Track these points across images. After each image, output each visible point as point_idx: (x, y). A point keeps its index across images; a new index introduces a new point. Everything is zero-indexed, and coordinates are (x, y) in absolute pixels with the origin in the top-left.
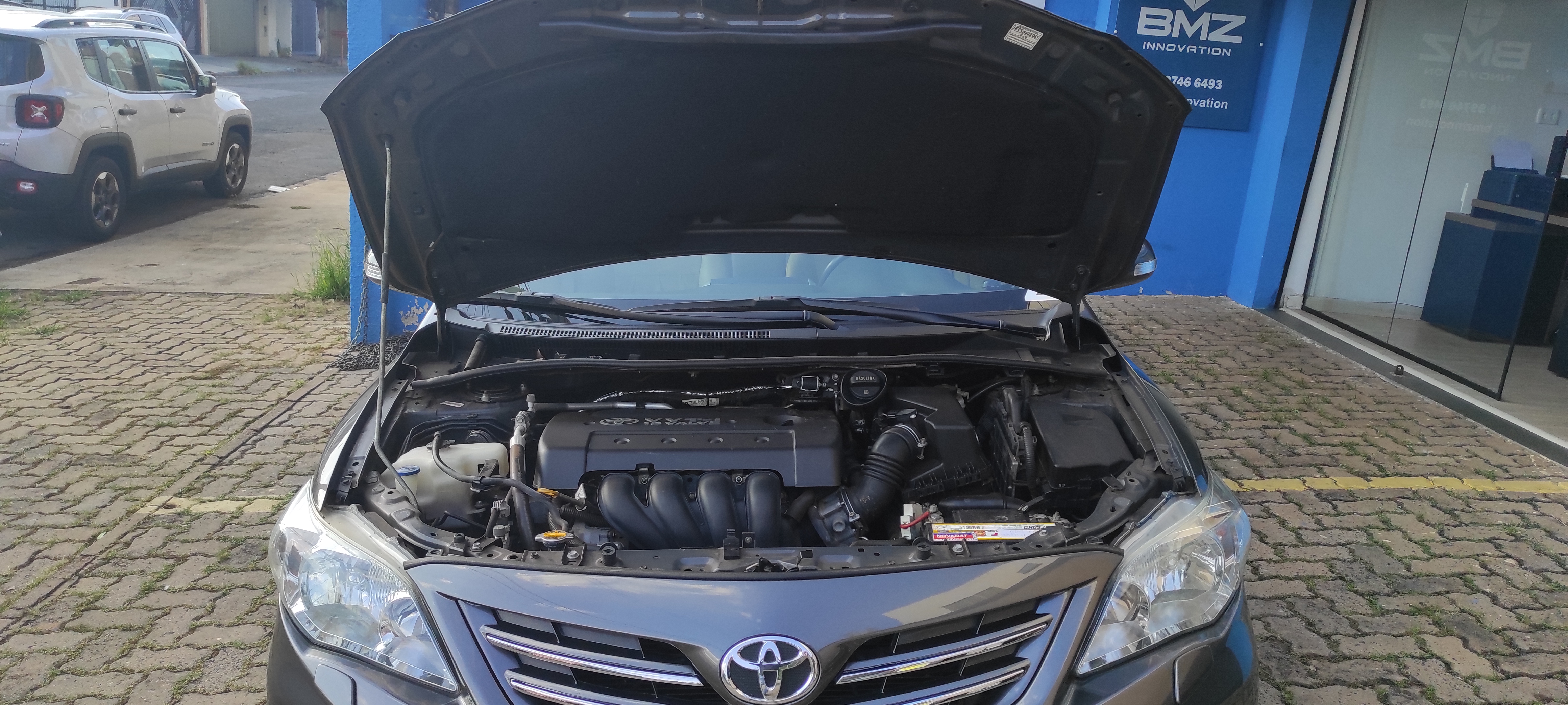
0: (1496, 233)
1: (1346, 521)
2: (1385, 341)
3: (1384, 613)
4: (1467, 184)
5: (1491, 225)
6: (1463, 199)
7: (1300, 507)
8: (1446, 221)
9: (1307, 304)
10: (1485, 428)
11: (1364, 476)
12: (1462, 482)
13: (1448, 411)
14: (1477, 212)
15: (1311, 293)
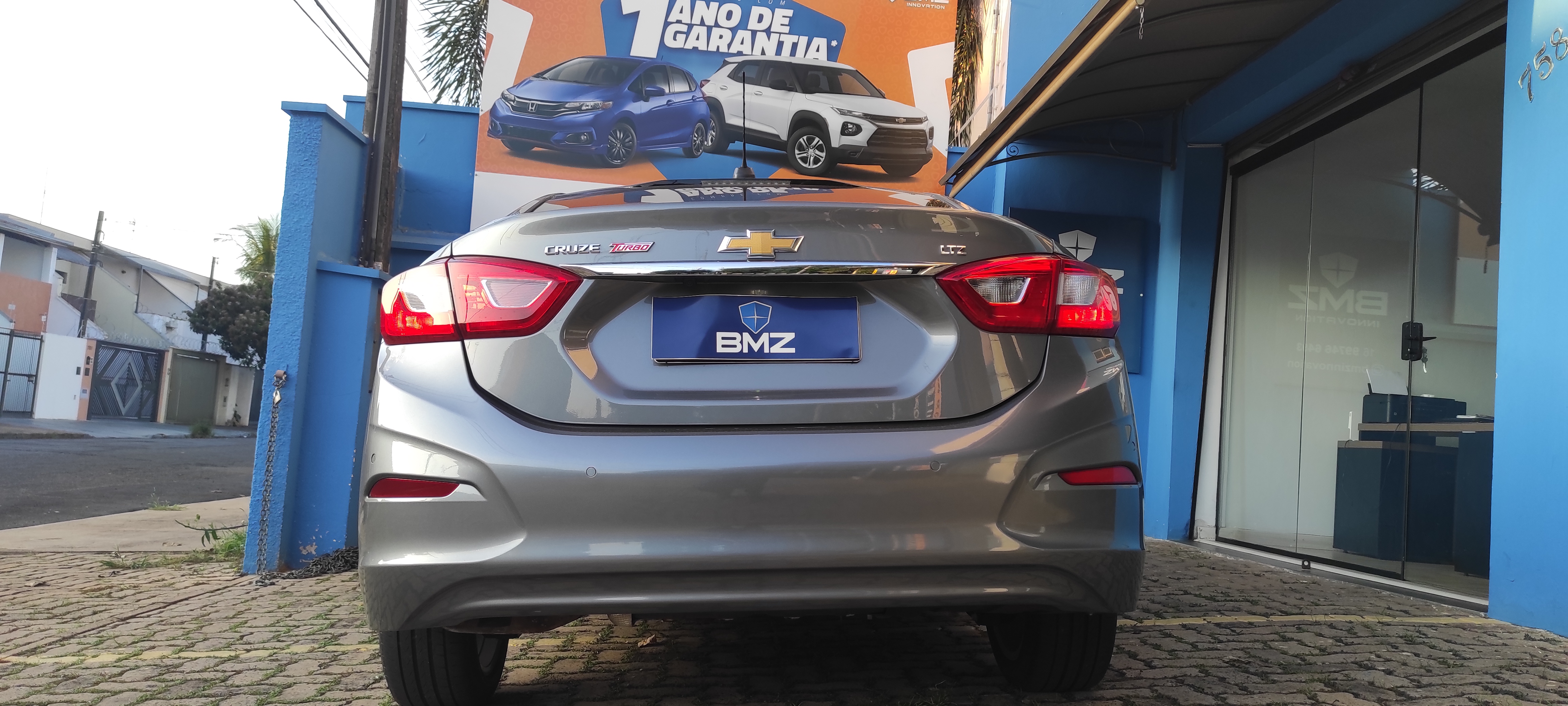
0: (1384, 451)
1: (1242, 637)
3: (1274, 682)
4: (1351, 412)
5: (1378, 444)
6: (1350, 427)
7: (1199, 632)
8: (1339, 449)
9: (1220, 535)
10: (1388, 593)
11: (1266, 615)
12: (1363, 618)
13: (1353, 585)
14: (1364, 435)
15: (1222, 523)
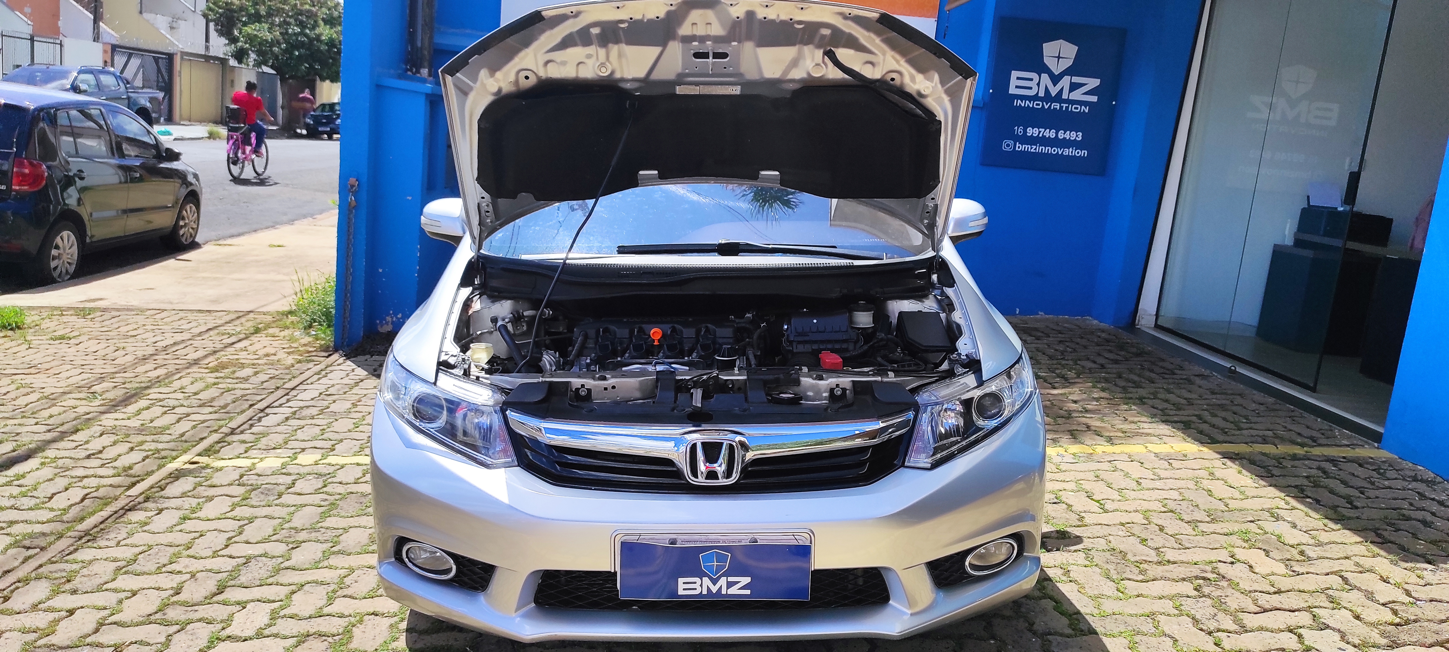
1: (1179, 474)
2: (1222, 349)
3: (1203, 534)
4: (1288, 220)
5: (1309, 253)
6: (1287, 232)
7: (1142, 464)
8: (1274, 251)
9: (1159, 323)
12: (1277, 448)
14: (1298, 243)
15: (1162, 313)
